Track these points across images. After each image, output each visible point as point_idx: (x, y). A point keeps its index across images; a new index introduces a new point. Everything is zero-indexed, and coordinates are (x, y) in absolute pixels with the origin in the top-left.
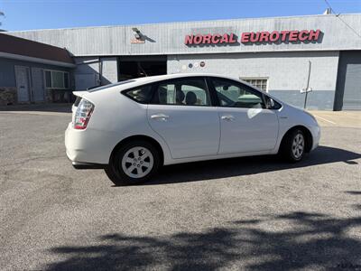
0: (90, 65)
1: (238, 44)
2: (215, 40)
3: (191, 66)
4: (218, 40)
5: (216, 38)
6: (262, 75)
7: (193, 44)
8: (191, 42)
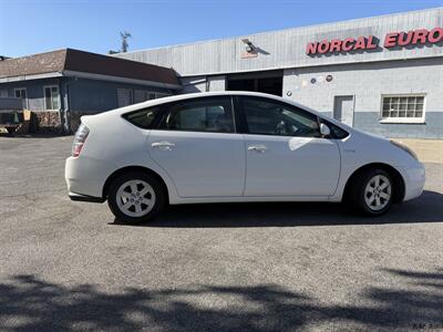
0: (197, 86)
1: (381, 50)
2: (347, 46)
3: (313, 81)
4: (351, 46)
5: (348, 43)
6: (416, 91)
7: (317, 54)
8: (314, 51)
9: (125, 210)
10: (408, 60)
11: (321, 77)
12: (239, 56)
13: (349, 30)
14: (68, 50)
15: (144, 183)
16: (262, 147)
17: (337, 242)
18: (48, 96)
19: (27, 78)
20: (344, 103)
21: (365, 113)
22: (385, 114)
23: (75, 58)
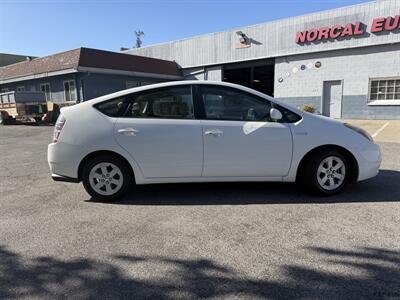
0: (196, 76)
1: (367, 35)
2: (335, 33)
3: (303, 67)
4: (339, 33)
5: (336, 31)
7: (306, 42)
8: (303, 40)
9: (97, 189)
10: (396, 44)
11: (310, 63)
12: (233, 47)
13: (337, 18)
14: (82, 48)
15: (113, 166)
16: (219, 132)
17: (281, 220)
18: (67, 90)
19: (50, 75)
20: (334, 88)
21: (354, 97)
22: (373, 97)
23: (88, 56)
